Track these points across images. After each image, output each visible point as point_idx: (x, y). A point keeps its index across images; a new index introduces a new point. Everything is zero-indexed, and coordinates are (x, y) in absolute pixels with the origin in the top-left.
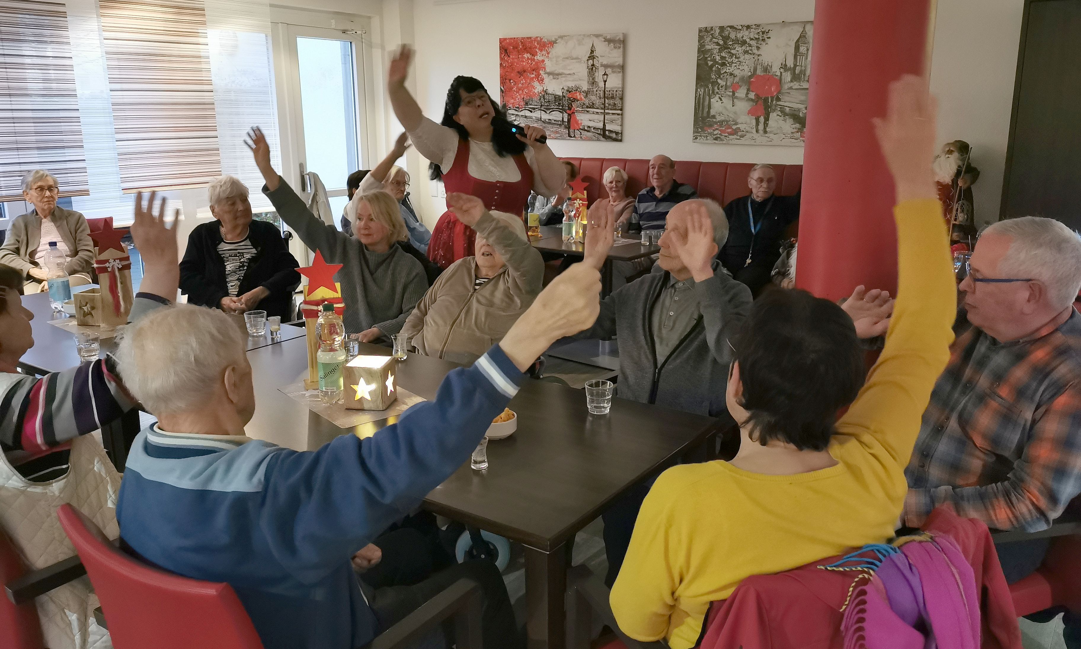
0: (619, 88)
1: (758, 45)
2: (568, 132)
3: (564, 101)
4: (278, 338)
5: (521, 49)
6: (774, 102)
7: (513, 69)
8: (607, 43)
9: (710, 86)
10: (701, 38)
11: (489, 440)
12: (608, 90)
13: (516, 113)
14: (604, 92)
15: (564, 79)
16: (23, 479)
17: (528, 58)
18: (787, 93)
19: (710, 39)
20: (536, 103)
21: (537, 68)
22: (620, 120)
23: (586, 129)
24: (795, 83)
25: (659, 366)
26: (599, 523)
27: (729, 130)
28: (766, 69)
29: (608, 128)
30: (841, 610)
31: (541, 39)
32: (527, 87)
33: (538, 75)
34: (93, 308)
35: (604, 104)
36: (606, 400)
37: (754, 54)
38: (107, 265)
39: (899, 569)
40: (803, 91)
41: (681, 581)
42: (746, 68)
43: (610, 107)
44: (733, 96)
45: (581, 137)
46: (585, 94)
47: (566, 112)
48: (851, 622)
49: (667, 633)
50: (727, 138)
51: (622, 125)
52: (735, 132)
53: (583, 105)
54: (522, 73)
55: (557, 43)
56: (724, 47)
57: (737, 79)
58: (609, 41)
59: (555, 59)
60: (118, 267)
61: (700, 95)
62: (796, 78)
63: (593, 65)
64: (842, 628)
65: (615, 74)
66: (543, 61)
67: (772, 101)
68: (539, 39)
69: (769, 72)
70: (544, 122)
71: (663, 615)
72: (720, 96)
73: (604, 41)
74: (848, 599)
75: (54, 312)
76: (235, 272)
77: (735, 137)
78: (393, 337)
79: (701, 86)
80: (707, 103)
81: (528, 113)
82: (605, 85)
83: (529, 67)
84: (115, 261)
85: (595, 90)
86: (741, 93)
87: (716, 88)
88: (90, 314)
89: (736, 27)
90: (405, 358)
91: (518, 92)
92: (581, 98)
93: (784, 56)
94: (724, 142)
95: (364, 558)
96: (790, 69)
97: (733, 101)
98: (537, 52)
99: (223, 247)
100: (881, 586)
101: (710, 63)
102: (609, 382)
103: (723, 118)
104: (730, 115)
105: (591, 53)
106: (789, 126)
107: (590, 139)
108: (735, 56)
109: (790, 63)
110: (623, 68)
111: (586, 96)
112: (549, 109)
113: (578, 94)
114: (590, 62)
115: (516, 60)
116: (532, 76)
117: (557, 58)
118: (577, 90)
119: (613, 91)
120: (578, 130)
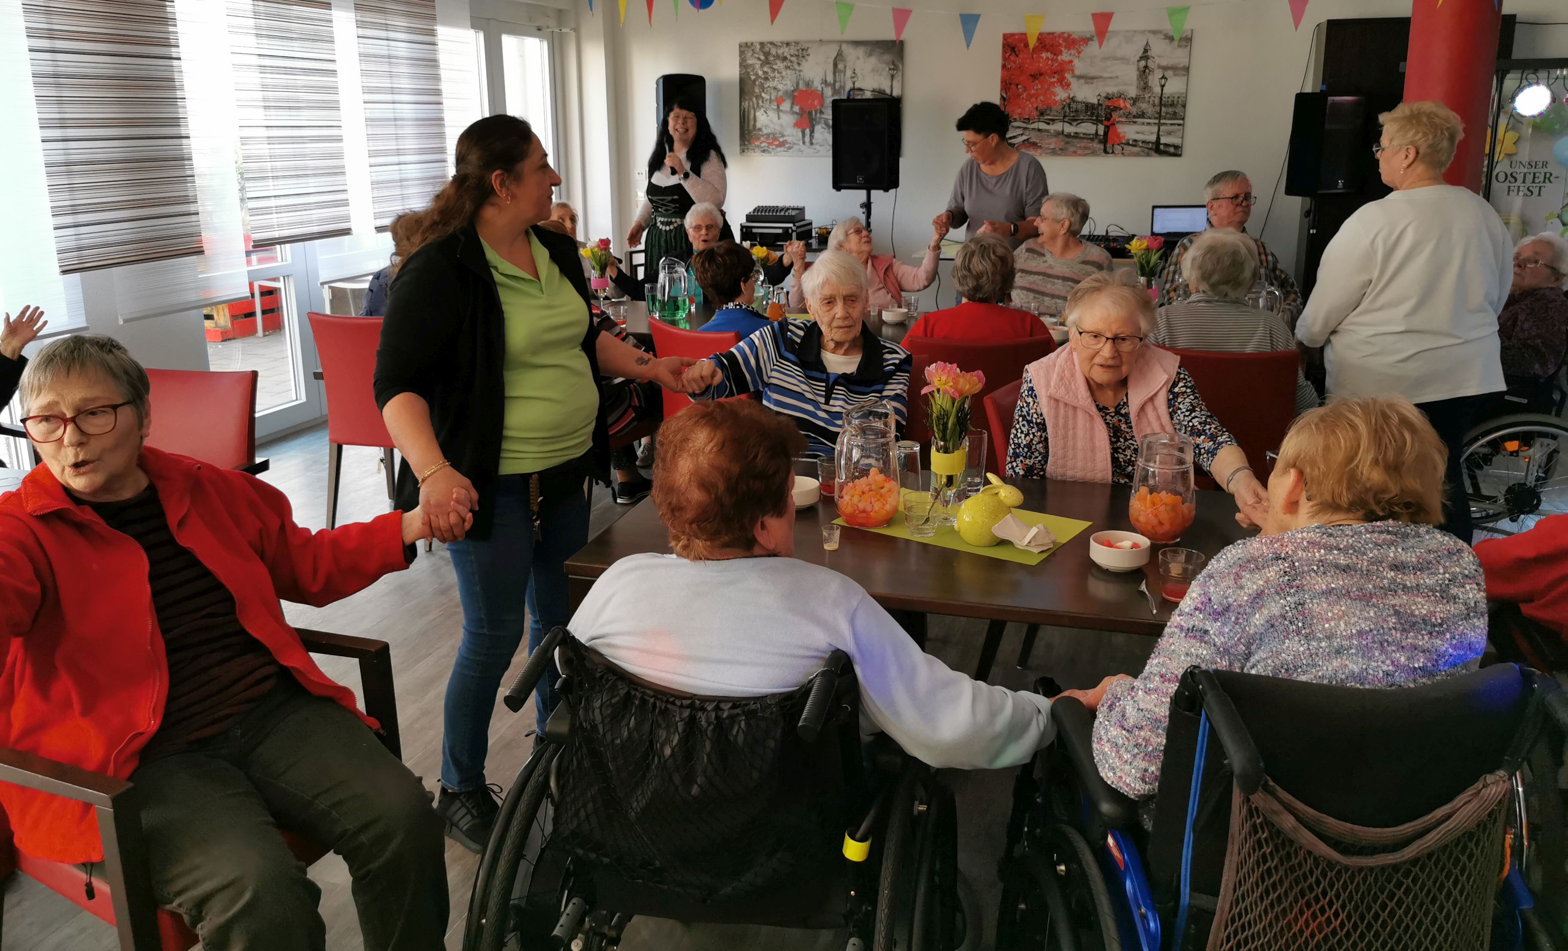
0: (1181, 94)
2: (1103, 147)
7: (1022, 72)
8: (1169, 41)
12: (1167, 96)
13: (1024, 125)
14: (1161, 98)
15: (1102, 83)
17: (1048, 58)
20: (1056, 113)
21: (1061, 73)
22: (1180, 131)
23: (1131, 142)
29: (1163, 140)
31: (1069, 35)
32: (1043, 94)
33: (1062, 79)
35: (1160, 113)
43: (1168, 116)
45: (1123, 154)
46: (1132, 102)
47: (1102, 124)
51: (1182, 138)
53: (1128, 115)
54: (1036, 76)
55: (1093, 40)
58: (1171, 38)
59: (1088, 59)
65: (1177, 77)
66: (1071, 62)
68: (1066, 35)
70: (1069, 136)
73: (1164, 38)
81: (1043, 126)
82: (1162, 90)
83: (1048, 70)
85: (1147, 96)
91: (1029, 100)
92: (1126, 107)
98: (1061, 51)
105: (1143, 51)
107: (1137, 155)
110: (1187, 69)
111: (1134, 104)
112: (1077, 120)
113: (1121, 101)
114: (1143, 63)
115: (1028, 61)
116: (1053, 80)
117: (1093, 57)
118: (1120, 97)
119: (1174, 98)
120: (1119, 144)
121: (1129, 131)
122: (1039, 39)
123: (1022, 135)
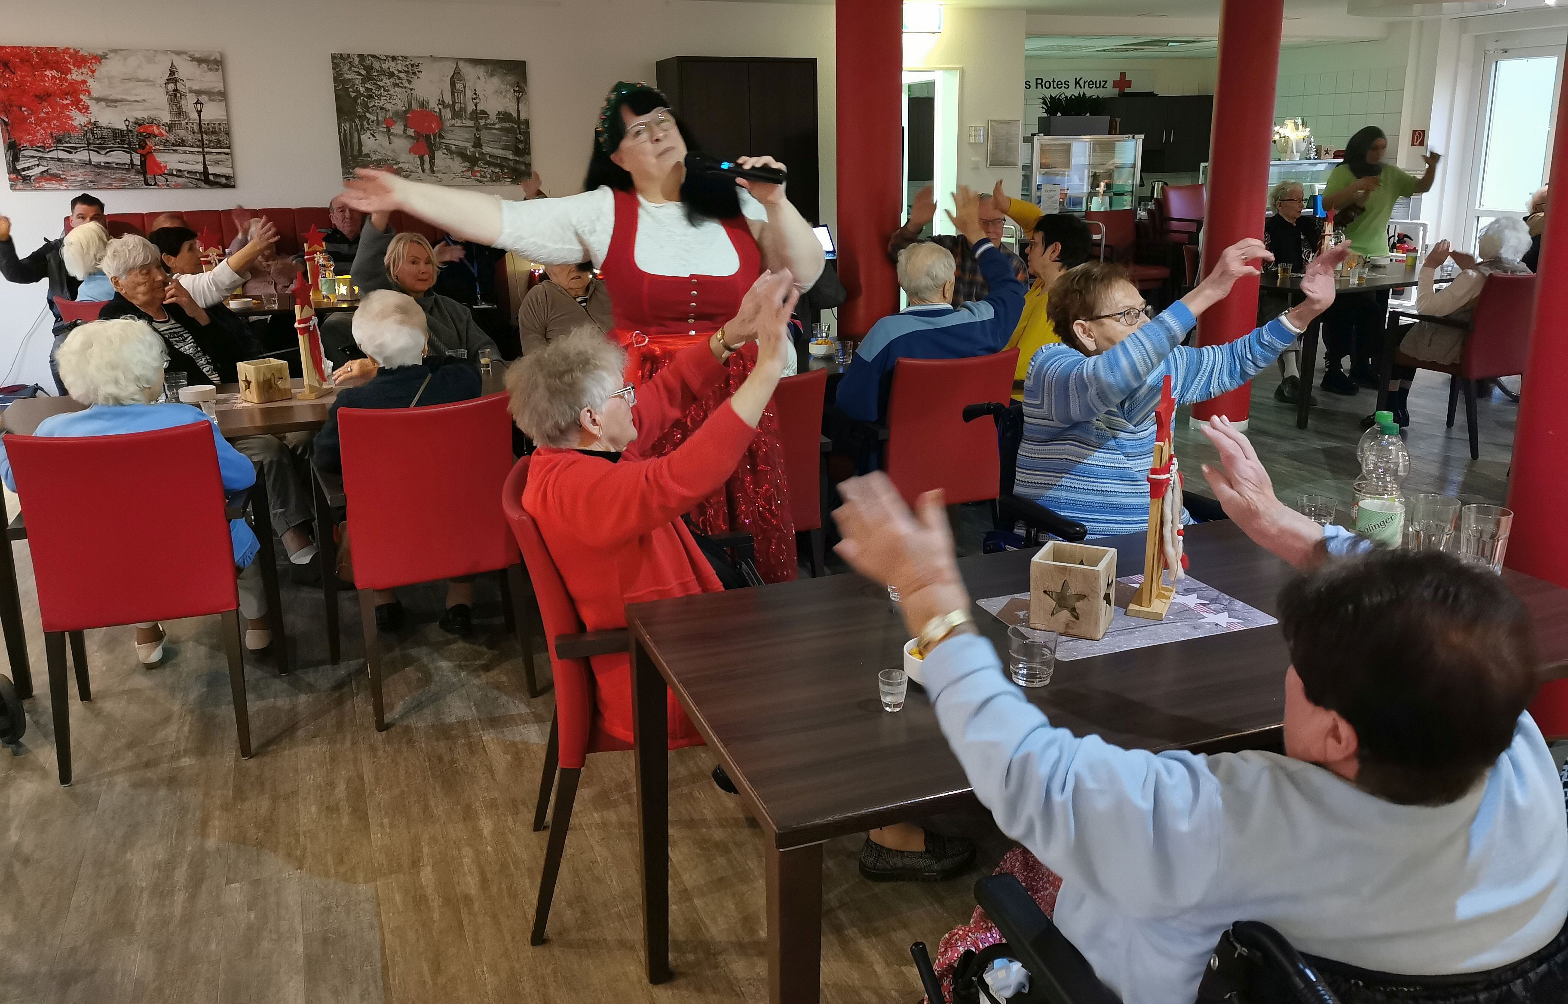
0: (222, 120)
1: (408, 78)
2: (143, 179)
3: (130, 137)
5: (37, 63)
6: (438, 140)
7: (25, 92)
8: (197, 63)
10: (335, 66)
12: (206, 123)
13: (40, 154)
14: (200, 124)
15: (127, 107)
18: (450, 130)
19: (348, 67)
20: (77, 140)
21: (74, 94)
22: (229, 161)
24: (457, 120)
28: (423, 104)
29: (211, 170)
31: (77, 52)
32: (58, 118)
33: (77, 103)
35: (202, 141)
37: (406, 88)
40: (464, 129)
42: (398, 102)
43: (212, 144)
44: (389, 133)
45: (168, 185)
46: (167, 128)
47: (136, 152)
51: (232, 168)
53: (165, 143)
54: (44, 97)
55: (107, 58)
56: (368, 78)
57: (390, 114)
58: (200, 61)
59: (106, 80)
61: (345, 130)
62: (456, 115)
63: (176, 90)
65: (214, 103)
66: (84, 82)
67: (435, 139)
68: (72, 51)
69: (426, 108)
70: (98, 166)
72: (372, 132)
73: (191, 61)
79: (345, 121)
80: (356, 140)
81: (63, 155)
82: (200, 116)
83: (57, 90)
85: (183, 122)
86: (398, 129)
87: (365, 123)
89: (379, 56)
92: (162, 135)
93: (440, 92)
96: (448, 105)
97: (389, 138)
98: (69, 69)
101: (353, 95)
103: (380, 157)
104: (389, 153)
105: (170, 74)
106: (457, 165)
107: (184, 187)
108: (383, 89)
109: (448, 99)
110: (222, 96)
111: (170, 131)
112: (105, 148)
113: (155, 128)
114: (171, 86)
115: (29, 79)
116: (65, 102)
117: (110, 78)
118: (153, 122)
119: (214, 124)
120: (161, 175)
121: (170, 160)
122: (38, 54)
123: (38, 165)
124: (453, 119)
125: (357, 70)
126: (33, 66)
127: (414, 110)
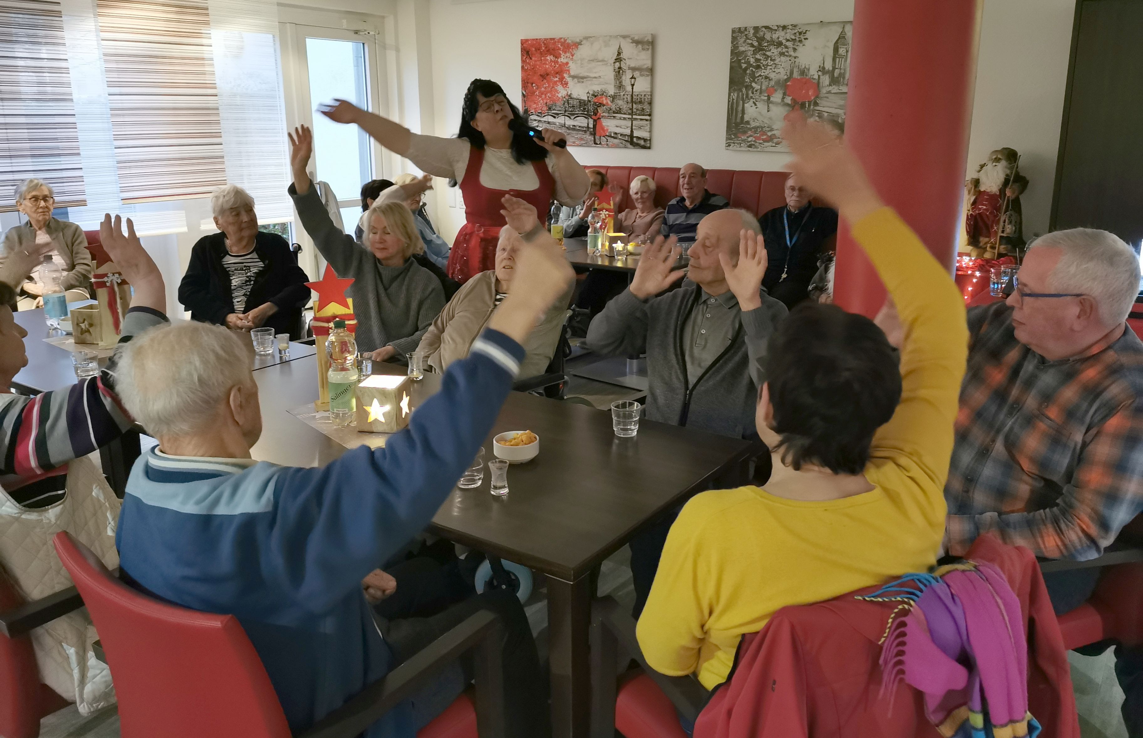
0: (647, 92)
1: (794, 46)
2: (593, 139)
3: (589, 106)
4: (287, 357)
5: (543, 51)
6: (812, 107)
7: (535, 73)
8: (634, 44)
9: (744, 90)
10: (734, 39)
11: (510, 464)
12: (636, 94)
13: (539, 118)
14: (632, 96)
15: (590, 82)
16: (18, 505)
17: (551, 61)
18: (826, 97)
19: (744, 40)
20: (559, 108)
21: (560, 72)
22: (649, 126)
24: (834, 86)
25: (690, 387)
26: (626, 551)
27: (765, 137)
28: (803, 72)
29: (636, 134)
30: (880, 643)
31: (565, 40)
32: (551, 92)
33: (562, 79)
34: (91, 325)
35: (632, 109)
36: (634, 422)
37: (790, 56)
38: (105, 279)
39: (940, 598)
40: (842, 96)
41: (711, 613)
42: (781, 70)
43: (638, 112)
44: (768, 100)
45: (607, 145)
46: (611, 99)
47: (591, 118)
48: (890, 655)
49: (697, 667)
50: (762, 145)
51: (650, 132)
52: (770, 139)
54: (544, 76)
55: (581, 44)
56: (759, 49)
57: (772, 83)
58: (637, 42)
59: (579, 62)
60: (117, 282)
61: (733, 99)
62: (834, 81)
63: (620, 68)
64: (881, 661)
65: (643, 77)
66: (567, 63)
67: (809, 106)
68: (562, 40)
69: (806, 75)
70: (568, 128)
71: (692, 649)
72: (754, 100)
73: (632, 43)
74: (887, 631)
75: (50, 329)
76: (241, 287)
77: (770, 144)
78: (408, 356)
79: (735, 90)
80: (740, 108)
81: (550, 119)
82: (633, 89)
83: (552, 70)
84: (114, 275)
85: (622, 94)
86: (777, 97)
87: (750, 92)
88: (88, 331)
89: (771, 27)
90: (421, 378)
91: (541, 97)
92: (607, 103)
93: (822, 58)
94: (759, 150)
95: (378, 588)
96: (828, 72)
97: (768, 106)
98: (560, 54)
99: (228, 260)
100: (922, 617)
101: (744, 66)
102: (636, 403)
103: (758, 124)
104: (766, 121)
105: (618, 55)
107: (617, 146)
108: (770, 58)
110: (651, 71)
112: (573, 114)
113: (604, 98)
114: (617, 65)
115: (538, 63)
116: (556, 79)
117: (582, 60)
118: (603, 94)
119: (641, 95)
120: (604, 136)
121: (610, 125)
122: (545, 44)
124: (830, 85)
125: (750, 42)
126: (541, 53)
127: (795, 79)
